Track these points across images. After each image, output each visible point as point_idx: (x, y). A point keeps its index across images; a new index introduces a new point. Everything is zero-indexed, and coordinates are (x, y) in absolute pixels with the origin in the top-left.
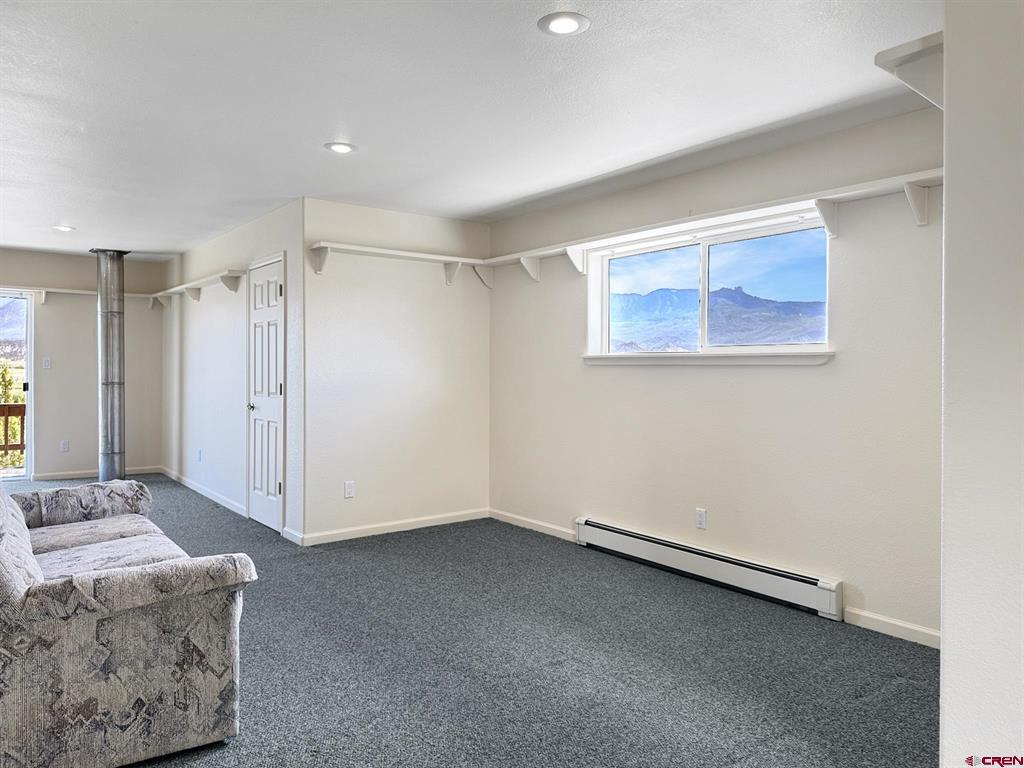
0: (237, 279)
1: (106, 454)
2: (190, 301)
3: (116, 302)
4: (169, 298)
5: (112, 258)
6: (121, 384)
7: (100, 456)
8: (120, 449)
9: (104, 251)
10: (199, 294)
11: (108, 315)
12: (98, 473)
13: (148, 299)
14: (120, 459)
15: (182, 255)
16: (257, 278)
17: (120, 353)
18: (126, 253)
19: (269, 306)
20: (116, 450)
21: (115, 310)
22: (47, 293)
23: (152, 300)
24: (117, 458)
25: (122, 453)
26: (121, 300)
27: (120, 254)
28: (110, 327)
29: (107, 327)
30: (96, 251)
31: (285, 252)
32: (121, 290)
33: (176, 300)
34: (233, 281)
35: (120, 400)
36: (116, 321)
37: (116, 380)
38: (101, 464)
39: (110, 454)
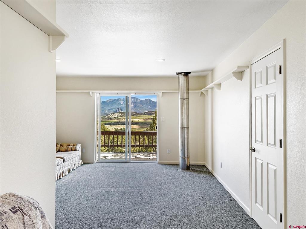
0: (242, 72)
1: (182, 157)
2: (216, 90)
3: (185, 94)
4: (207, 91)
5: (184, 75)
6: (188, 128)
7: (180, 158)
8: (187, 156)
9: (181, 73)
10: (220, 86)
11: (183, 99)
12: (179, 163)
13: (199, 92)
14: (188, 159)
15: (212, 70)
16: (257, 68)
17: (187, 115)
18: (190, 73)
19: (267, 84)
20: (186, 156)
21: (185, 97)
22: (162, 92)
23: (200, 92)
24: (186, 159)
25: (188, 157)
26: (188, 93)
27: (187, 74)
28: (183, 104)
29: (182, 104)
30: (178, 74)
31: (285, 41)
32: (188, 89)
33: (210, 91)
34: (239, 74)
35: (187, 135)
36: (185, 102)
37: (186, 127)
38: (180, 161)
39: (184, 157)
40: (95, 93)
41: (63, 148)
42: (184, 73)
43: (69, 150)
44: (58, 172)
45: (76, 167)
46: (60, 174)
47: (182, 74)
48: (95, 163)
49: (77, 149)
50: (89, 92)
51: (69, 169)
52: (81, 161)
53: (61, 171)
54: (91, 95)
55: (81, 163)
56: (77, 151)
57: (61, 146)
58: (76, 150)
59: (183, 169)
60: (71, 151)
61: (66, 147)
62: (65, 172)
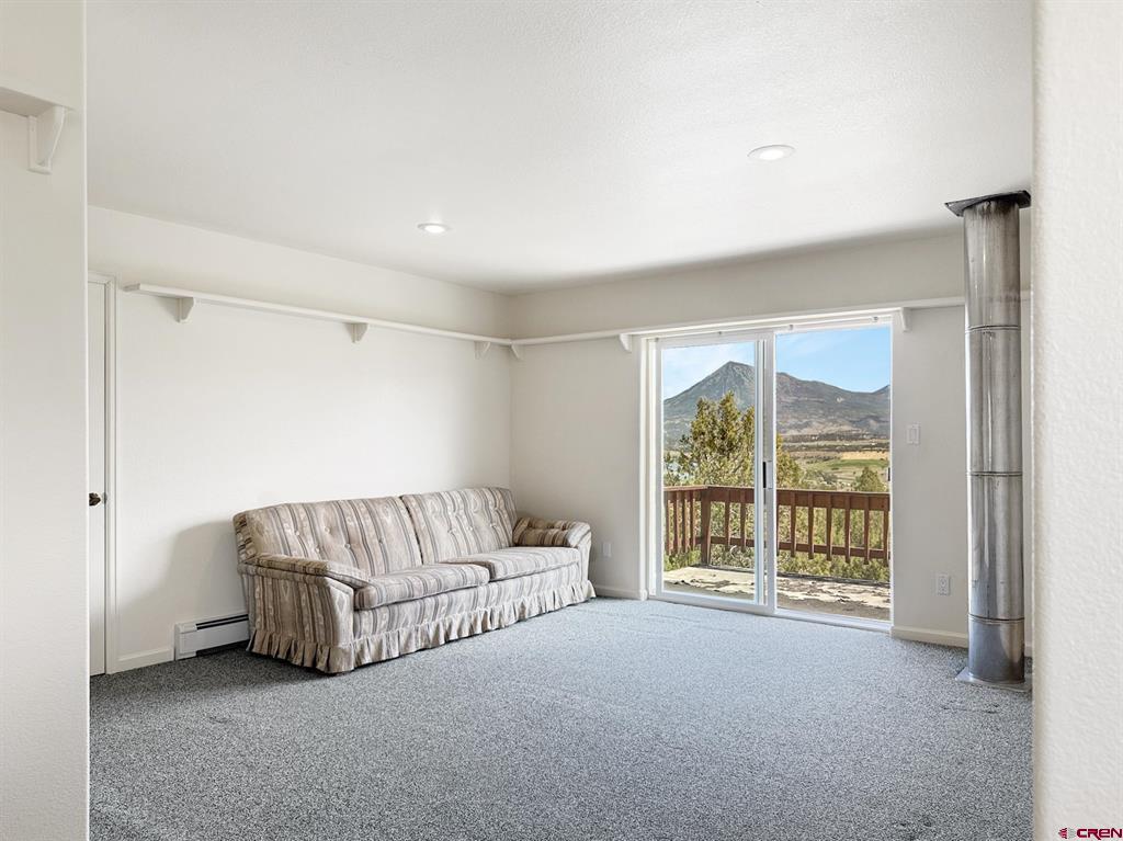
1: (979, 619)
3: (1002, 305)
5: (986, 214)
6: (1014, 475)
7: (971, 618)
8: (1011, 612)
11: (983, 331)
12: (968, 640)
14: (1013, 631)
17: (1008, 410)
20: (1002, 615)
21: (998, 322)
22: (907, 309)
24: (1003, 629)
25: (1016, 620)
26: (1014, 302)
27: (1005, 206)
29: (980, 359)
30: (961, 212)
32: (1014, 283)
36: (999, 342)
37: (1000, 468)
38: (971, 634)
39: (988, 619)
40: (643, 340)
41: (533, 535)
42: (985, 205)
43: (546, 542)
44: (464, 613)
45: (561, 603)
46: (475, 620)
47: (979, 207)
48: (643, 598)
49: (573, 541)
50: (617, 337)
51: (523, 606)
52: (587, 584)
53: (481, 610)
54: (627, 346)
55: (590, 592)
56: (569, 547)
57: (530, 526)
58: (565, 544)
59: (984, 673)
60: (553, 545)
61: (541, 531)
62: (501, 615)
